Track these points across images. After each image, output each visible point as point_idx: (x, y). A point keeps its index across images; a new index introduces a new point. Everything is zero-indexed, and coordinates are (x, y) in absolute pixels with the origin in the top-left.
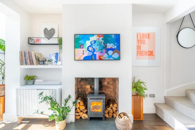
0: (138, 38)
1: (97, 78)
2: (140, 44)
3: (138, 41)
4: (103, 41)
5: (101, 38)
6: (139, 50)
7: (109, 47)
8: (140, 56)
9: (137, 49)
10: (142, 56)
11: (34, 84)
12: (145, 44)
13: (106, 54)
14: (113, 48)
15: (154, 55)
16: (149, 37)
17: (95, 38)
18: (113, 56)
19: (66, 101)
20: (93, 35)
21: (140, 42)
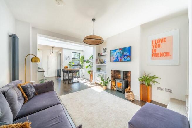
0: (153, 43)
1: (122, 71)
2: (155, 48)
3: (153, 46)
4: (122, 52)
5: (121, 50)
6: (154, 52)
7: (125, 55)
8: (156, 57)
9: (153, 52)
10: (157, 57)
11: (100, 71)
12: (160, 48)
13: (123, 58)
14: (127, 54)
15: (171, 56)
16: (165, 41)
17: (118, 51)
18: (127, 59)
19: (108, 79)
20: (117, 49)
21: (155, 46)
